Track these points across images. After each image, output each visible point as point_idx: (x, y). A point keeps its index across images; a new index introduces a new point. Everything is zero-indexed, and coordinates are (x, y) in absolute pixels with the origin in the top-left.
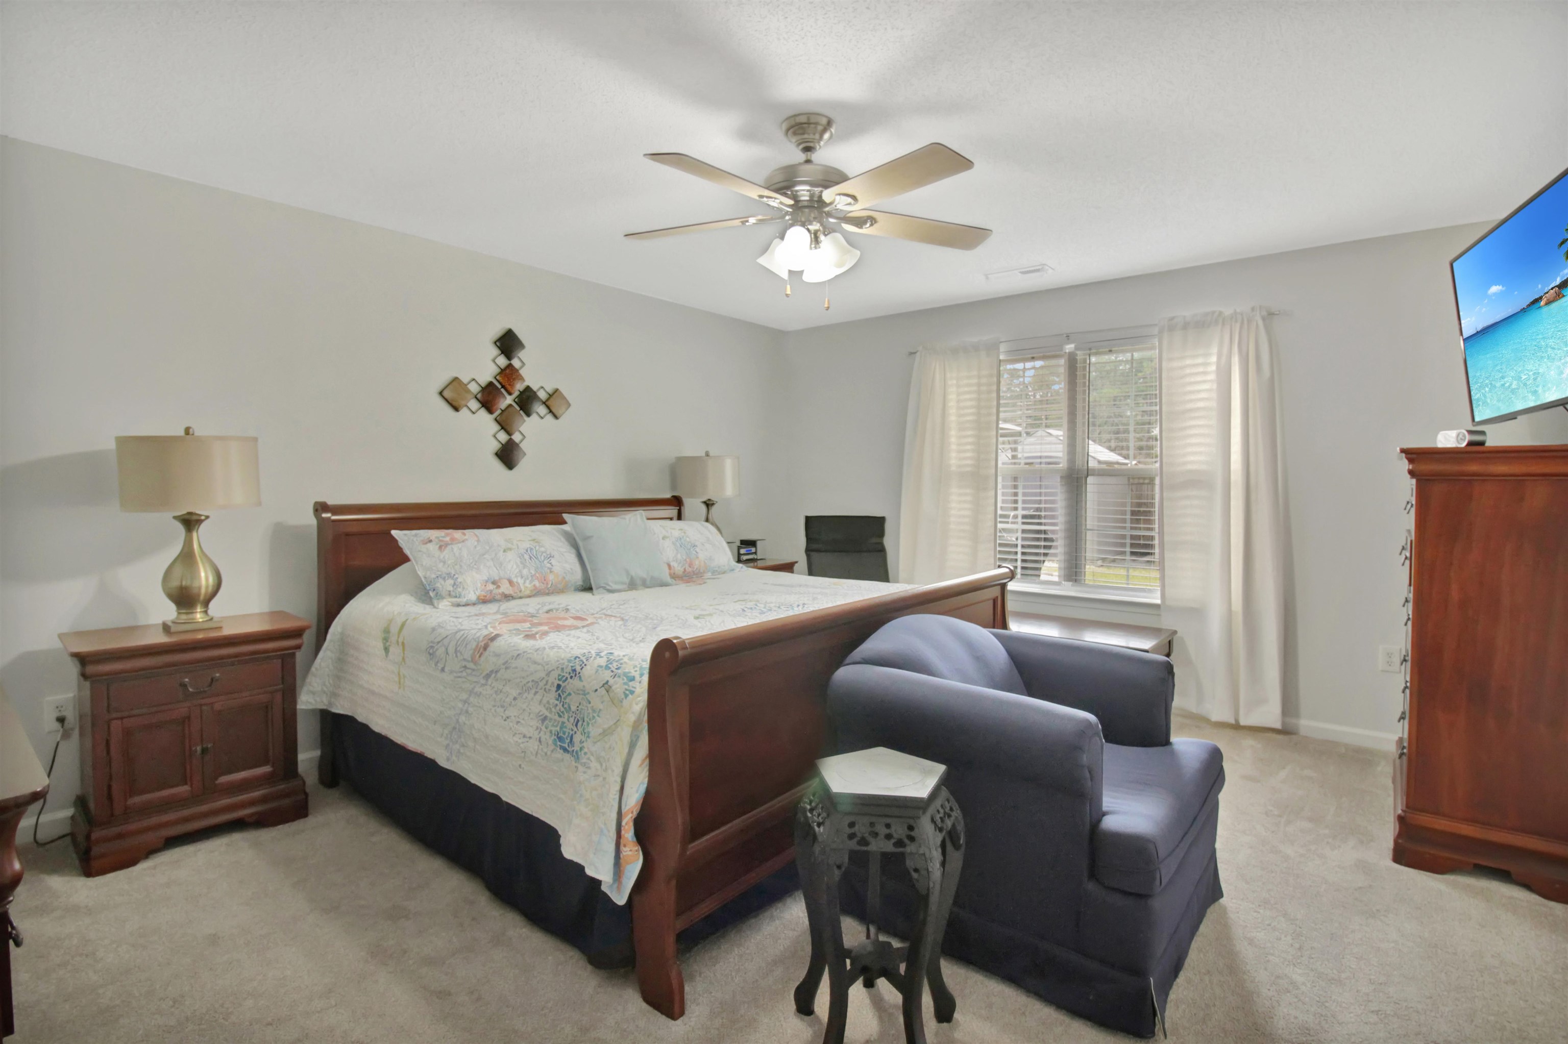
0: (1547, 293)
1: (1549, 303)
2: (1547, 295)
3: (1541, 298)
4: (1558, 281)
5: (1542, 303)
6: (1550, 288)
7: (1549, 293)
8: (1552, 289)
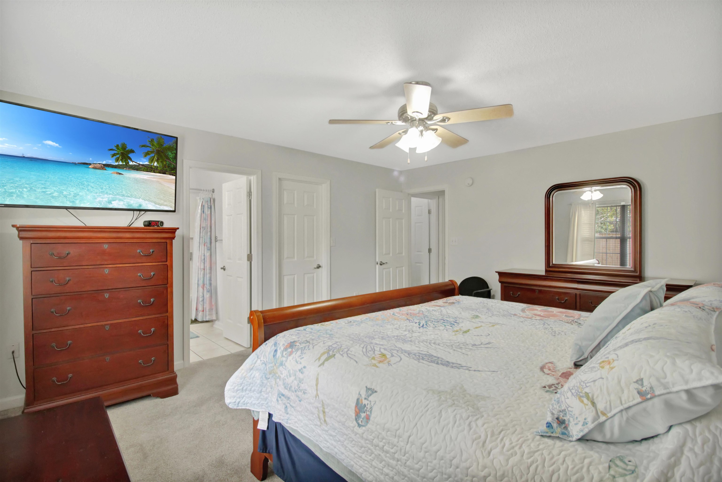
0: (95, 164)
1: (95, 168)
2: (95, 165)
3: (90, 164)
4: (104, 163)
5: (90, 166)
6: (99, 162)
7: (97, 165)
8: (99, 164)
